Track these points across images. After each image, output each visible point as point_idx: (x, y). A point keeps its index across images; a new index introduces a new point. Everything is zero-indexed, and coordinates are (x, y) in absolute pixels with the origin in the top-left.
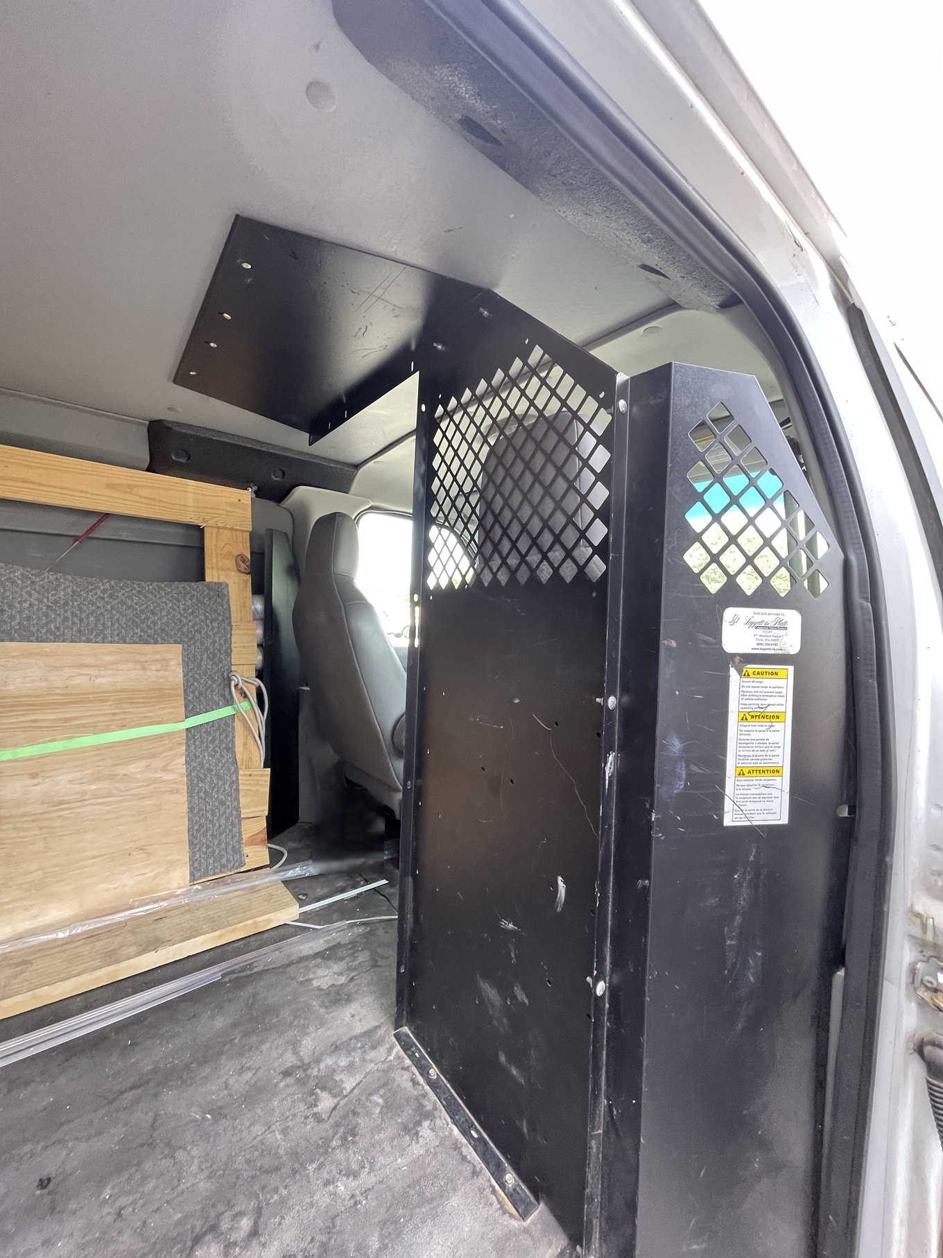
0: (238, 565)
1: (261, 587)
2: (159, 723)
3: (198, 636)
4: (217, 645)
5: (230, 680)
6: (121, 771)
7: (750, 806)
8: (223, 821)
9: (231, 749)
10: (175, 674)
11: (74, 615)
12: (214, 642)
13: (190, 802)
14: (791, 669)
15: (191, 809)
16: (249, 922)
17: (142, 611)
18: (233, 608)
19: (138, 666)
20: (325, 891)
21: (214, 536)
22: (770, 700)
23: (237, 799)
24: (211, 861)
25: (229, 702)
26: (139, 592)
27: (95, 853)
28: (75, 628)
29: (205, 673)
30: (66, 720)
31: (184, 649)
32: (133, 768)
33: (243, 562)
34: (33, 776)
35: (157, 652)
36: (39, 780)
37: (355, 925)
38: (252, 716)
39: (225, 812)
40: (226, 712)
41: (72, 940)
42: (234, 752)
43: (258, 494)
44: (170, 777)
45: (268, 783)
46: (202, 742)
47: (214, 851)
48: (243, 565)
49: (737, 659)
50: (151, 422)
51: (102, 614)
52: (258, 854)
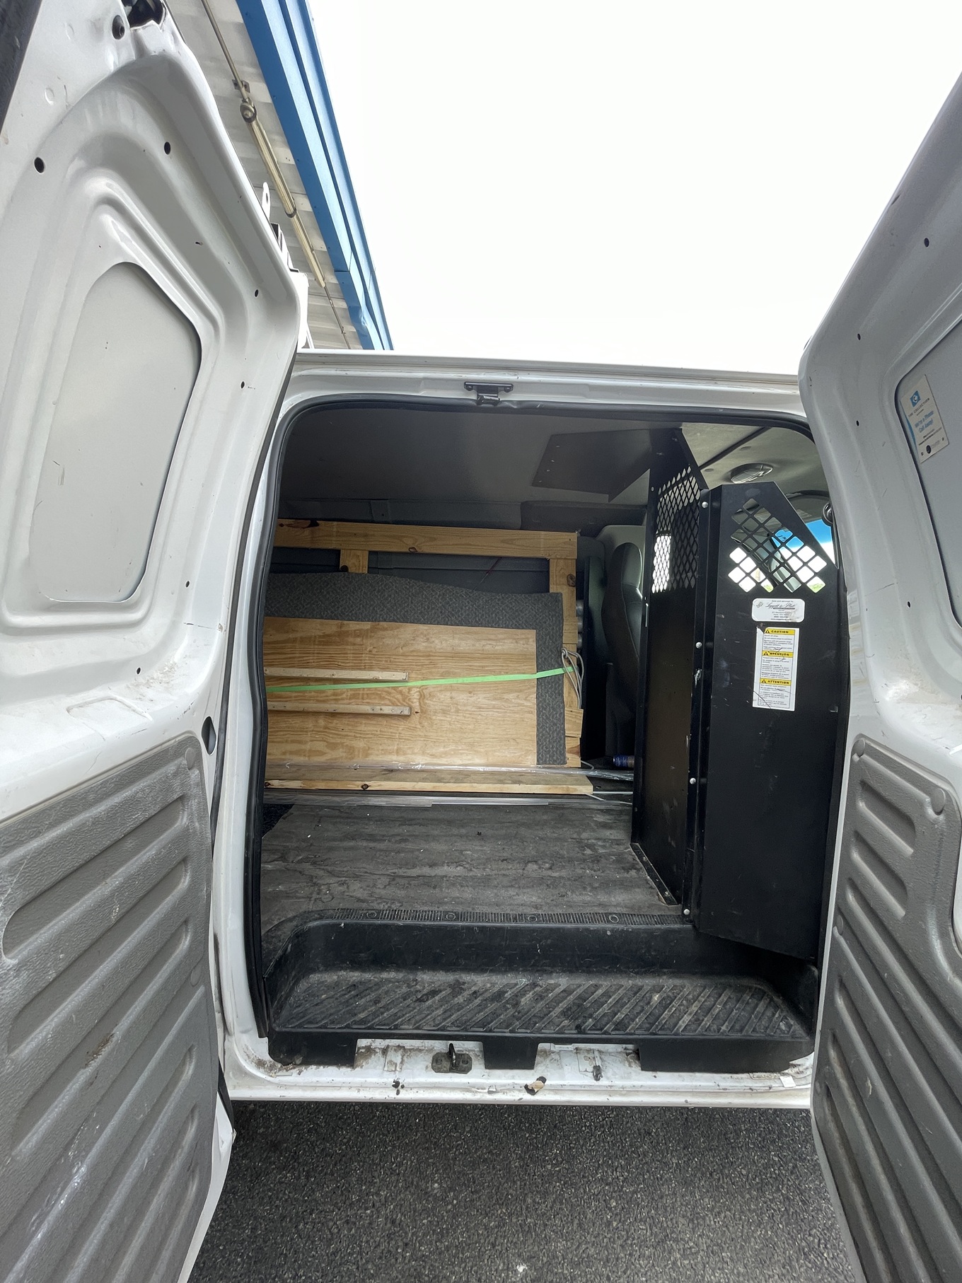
0: (568, 581)
1: (582, 595)
2: (524, 673)
3: (544, 625)
4: (554, 631)
5: (561, 653)
6: (506, 696)
7: (768, 699)
8: (555, 735)
9: (561, 694)
10: (532, 647)
11: (486, 613)
12: (553, 629)
13: (538, 720)
14: (797, 630)
15: (538, 724)
16: (564, 786)
17: (517, 611)
18: (564, 608)
19: (514, 641)
20: (613, 788)
21: (555, 564)
22: (782, 646)
23: (563, 724)
24: (548, 756)
25: (561, 666)
26: (516, 600)
27: (494, 736)
28: (487, 620)
29: (548, 648)
30: (483, 667)
31: (537, 633)
32: (511, 696)
33: (572, 579)
34: (470, 693)
35: (523, 634)
36: (472, 695)
37: (625, 805)
38: (574, 676)
39: (556, 730)
40: (559, 671)
41: (485, 772)
42: (563, 696)
43: (582, 534)
44: (529, 704)
45: (582, 718)
46: (545, 688)
47: (549, 751)
48: (571, 581)
49: (762, 625)
50: (522, 504)
51: (498, 612)
52: (574, 760)
